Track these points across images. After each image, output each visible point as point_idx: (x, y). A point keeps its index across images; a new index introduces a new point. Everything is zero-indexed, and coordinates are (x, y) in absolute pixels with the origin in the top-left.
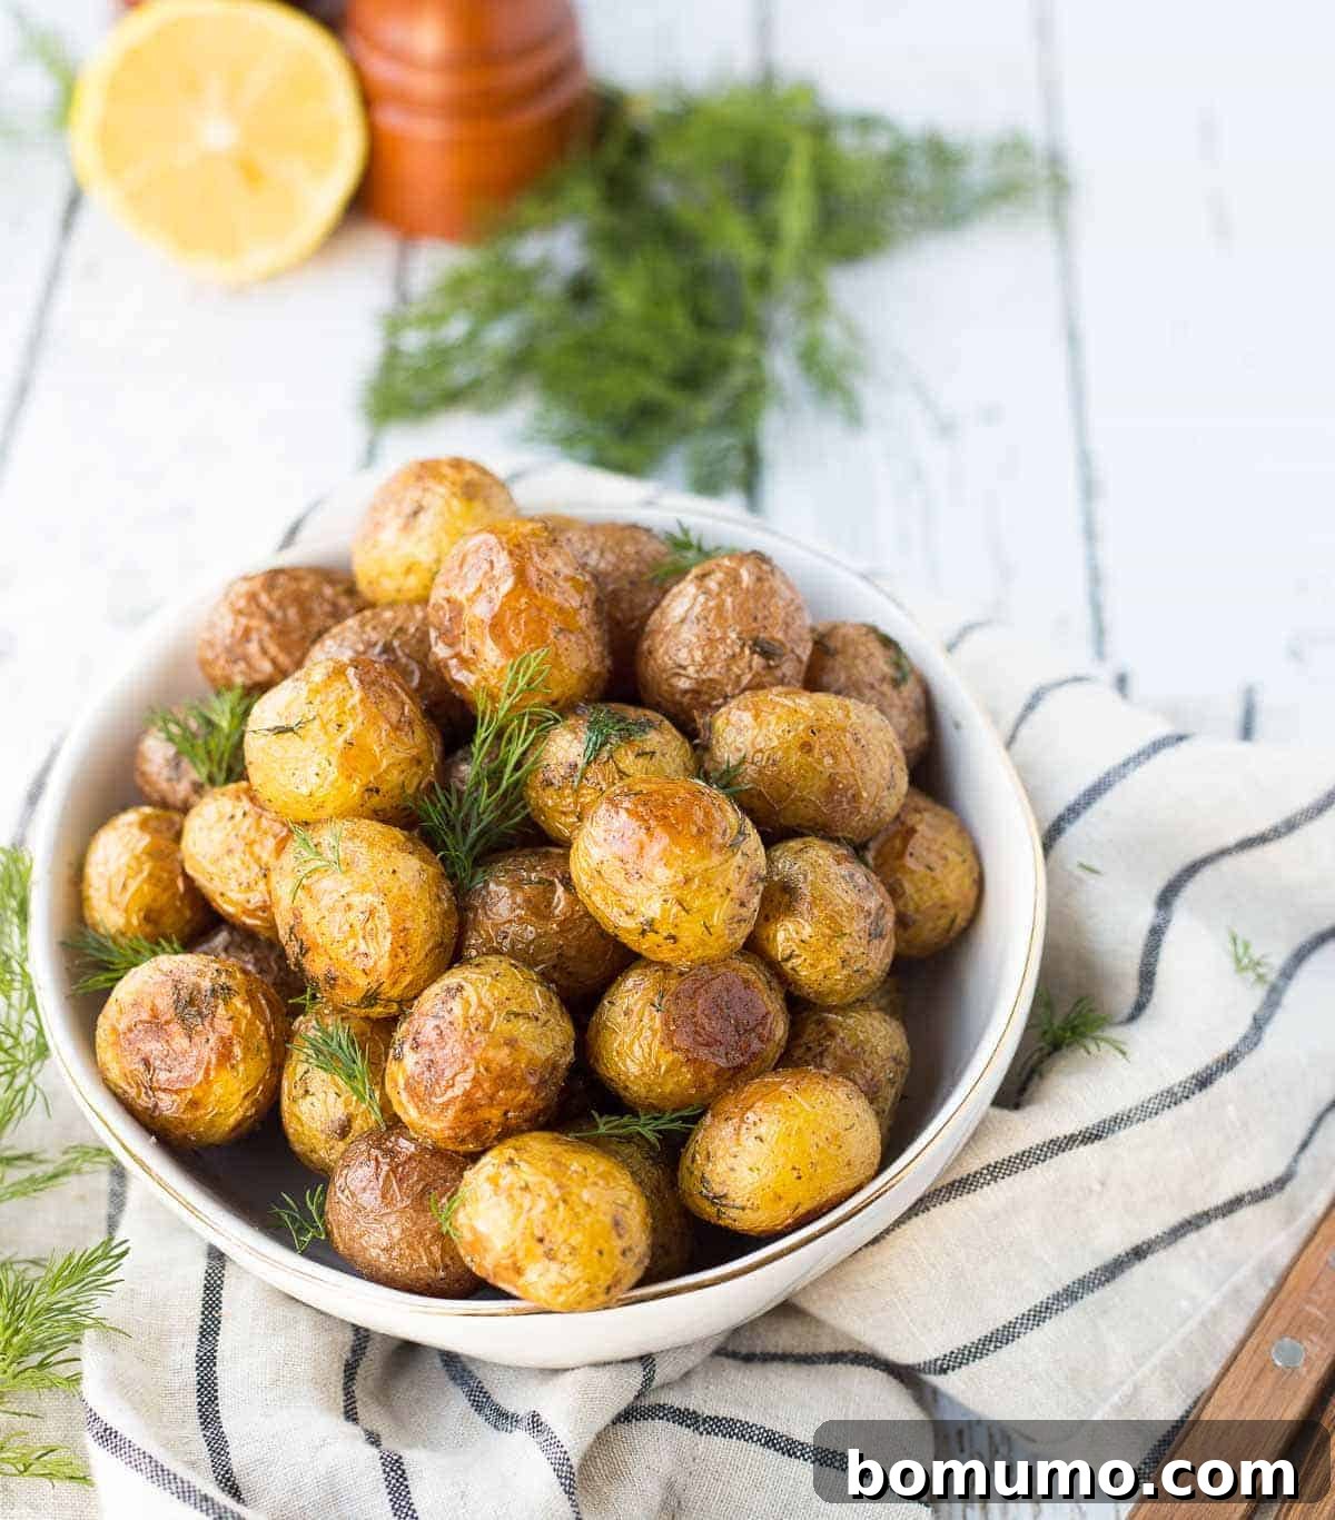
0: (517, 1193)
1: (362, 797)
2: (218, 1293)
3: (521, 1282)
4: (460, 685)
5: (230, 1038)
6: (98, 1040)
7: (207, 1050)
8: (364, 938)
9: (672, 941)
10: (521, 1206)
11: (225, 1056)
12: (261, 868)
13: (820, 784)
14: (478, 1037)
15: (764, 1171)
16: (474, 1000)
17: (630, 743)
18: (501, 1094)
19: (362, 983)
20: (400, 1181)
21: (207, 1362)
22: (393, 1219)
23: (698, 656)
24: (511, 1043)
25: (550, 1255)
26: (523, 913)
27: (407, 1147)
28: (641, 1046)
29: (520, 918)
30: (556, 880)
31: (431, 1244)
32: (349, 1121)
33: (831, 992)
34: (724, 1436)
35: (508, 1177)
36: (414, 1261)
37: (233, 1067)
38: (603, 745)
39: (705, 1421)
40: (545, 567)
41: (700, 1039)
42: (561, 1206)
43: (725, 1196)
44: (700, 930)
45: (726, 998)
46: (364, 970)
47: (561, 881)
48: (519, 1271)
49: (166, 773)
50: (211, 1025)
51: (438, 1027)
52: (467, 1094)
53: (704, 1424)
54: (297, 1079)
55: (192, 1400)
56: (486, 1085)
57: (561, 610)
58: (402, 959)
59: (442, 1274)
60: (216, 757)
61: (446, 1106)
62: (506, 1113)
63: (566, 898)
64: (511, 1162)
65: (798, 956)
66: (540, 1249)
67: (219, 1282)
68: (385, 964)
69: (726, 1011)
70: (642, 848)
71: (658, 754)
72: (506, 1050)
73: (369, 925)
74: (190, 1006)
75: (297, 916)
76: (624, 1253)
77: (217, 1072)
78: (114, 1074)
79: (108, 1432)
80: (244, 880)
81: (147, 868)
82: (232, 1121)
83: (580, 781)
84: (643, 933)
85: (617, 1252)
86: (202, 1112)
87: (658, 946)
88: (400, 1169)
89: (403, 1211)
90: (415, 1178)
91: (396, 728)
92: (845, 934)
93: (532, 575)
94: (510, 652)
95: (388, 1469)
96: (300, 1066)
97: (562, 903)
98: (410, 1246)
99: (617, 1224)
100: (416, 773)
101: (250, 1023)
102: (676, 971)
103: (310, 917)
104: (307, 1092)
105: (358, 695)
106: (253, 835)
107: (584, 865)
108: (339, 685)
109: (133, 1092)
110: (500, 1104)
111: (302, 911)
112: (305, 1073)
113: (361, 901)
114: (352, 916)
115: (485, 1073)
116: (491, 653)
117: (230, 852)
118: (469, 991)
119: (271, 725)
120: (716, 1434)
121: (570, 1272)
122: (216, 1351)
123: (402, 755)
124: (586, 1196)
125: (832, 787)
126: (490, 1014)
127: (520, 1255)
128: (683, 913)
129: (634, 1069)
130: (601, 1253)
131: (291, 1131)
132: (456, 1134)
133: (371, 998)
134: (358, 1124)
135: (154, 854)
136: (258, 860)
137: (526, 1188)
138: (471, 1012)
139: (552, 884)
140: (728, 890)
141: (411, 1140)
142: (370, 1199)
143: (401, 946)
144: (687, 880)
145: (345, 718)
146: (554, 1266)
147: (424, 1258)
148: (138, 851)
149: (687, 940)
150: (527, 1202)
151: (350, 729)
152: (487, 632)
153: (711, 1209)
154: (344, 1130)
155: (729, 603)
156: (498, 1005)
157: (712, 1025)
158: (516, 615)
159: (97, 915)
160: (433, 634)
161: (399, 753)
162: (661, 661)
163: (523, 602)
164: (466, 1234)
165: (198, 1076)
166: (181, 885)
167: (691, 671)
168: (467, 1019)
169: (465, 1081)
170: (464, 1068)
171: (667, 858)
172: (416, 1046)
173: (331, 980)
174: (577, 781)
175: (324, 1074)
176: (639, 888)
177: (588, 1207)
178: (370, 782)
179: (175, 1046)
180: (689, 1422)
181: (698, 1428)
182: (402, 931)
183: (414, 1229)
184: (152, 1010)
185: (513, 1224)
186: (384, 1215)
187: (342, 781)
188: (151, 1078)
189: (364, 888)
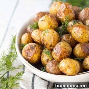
2: (34, 78)
3: (66, 71)
4: (60, 18)
7: (33, 52)
11: (35, 52)
14: (62, 48)
17: (77, 22)
18: (64, 54)
19: (50, 44)
21: (33, 84)
23: (84, 16)
24: (65, 48)
25: (69, 68)
27: (54, 61)
28: (79, 51)
29: (66, 38)
35: (65, 61)
37: (36, 54)
38: (75, 22)
42: (71, 63)
44: (85, 38)
45: (87, 47)
48: (66, 70)
49: (30, 30)
50: (34, 49)
51: (58, 47)
52: (61, 54)
57: (70, 10)
61: (58, 55)
62: (65, 56)
66: (68, 67)
68: (52, 42)
71: (80, 24)
73: (51, 38)
74: (32, 48)
75: (43, 38)
76: (77, 68)
78: (24, 55)
80: (38, 37)
81: (28, 37)
82: (36, 60)
84: (79, 38)
86: (33, 59)
89: (54, 66)
90: (55, 63)
93: (68, 7)
94: (65, 14)
96: (43, 54)
98: (55, 70)
99: (76, 65)
100: (56, 26)
101: (38, 49)
102: (82, 44)
104: (44, 57)
105: (50, 18)
106: (39, 33)
108: (48, 17)
114: (49, 37)
116: (63, 14)
117: (36, 34)
118: (61, 44)
119: (41, 20)
121: (72, 70)
124: (73, 62)
127: (66, 68)
128: (83, 36)
131: (42, 61)
133: (51, 46)
134: (49, 60)
135: (28, 36)
136: (39, 35)
139: (69, 36)
142: (51, 65)
143: (54, 40)
144: (84, 33)
146: (70, 69)
149: (84, 39)
150: (67, 63)
151: (49, 20)
152: (63, 12)
153: (86, 67)
154: (48, 60)
155: (87, 11)
156: (64, 45)
157: (86, 49)
158: (66, 11)
159: (23, 42)
160: (57, 14)
161: (54, 23)
162: (80, 17)
163: (67, 9)
164: (61, 67)
165: (33, 54)
166: (31, 39)
167: (83, 18)
168: (61, 46)
169: (61, 52)
170: (61, 51)
171: (82, 30)
172: (55, 49)
173: (47, 44)
174: (72, 26)
175: (46, 54)
176: (79, 33)
177: (73, 63)
178: (51, 26)
179: (30, 52)
182: (54, 38)
183: (55, 68)
184: (28, 48)
185: (66, 65)
186: (52, 67)
187: (48, 25)
188: (28, 55)
189: (50, 34)
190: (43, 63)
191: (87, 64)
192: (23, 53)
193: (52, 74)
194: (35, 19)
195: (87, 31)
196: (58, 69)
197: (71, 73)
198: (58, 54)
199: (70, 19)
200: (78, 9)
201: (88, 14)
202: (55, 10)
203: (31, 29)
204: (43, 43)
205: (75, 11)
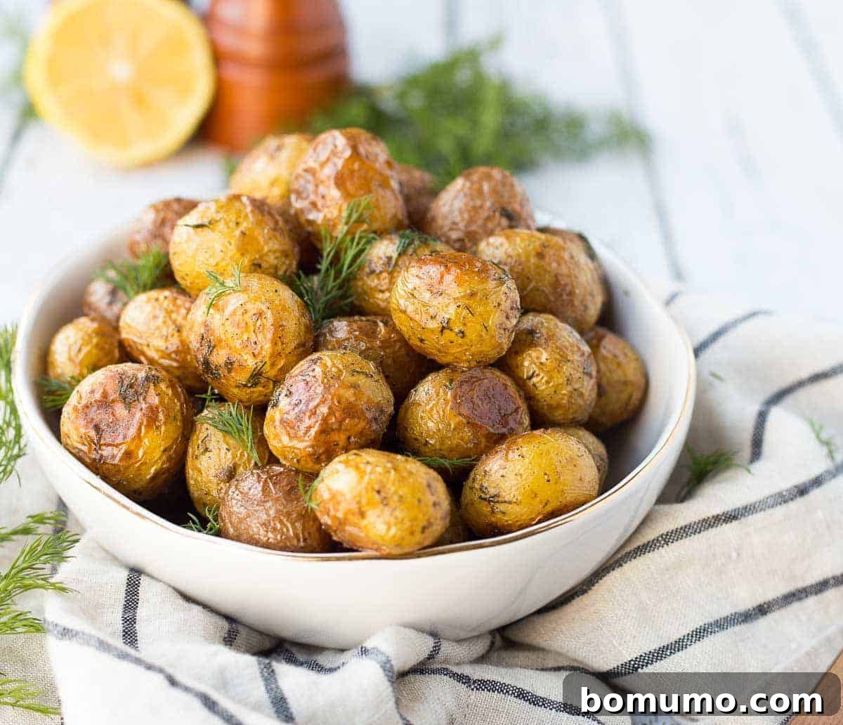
0: (362, 466)
1: (251, 269)
2: (136, 588)
3: (364, 523)
4: (311, 223)
5: (158, 406)
7: (140, 416)
8: (254, 332)
9: (461, 335)
10: (364, 472)
11: (152, 419)
12: (176, 326)
13: (548, 278)
14: (333, 383)
15: (524, 477)
16: (329, 364)
18: (347, 422)
19: (251, 363)
20: (274, 484)
21: (129, 621)
22: (269, 504)
23: (466, 216)
24: (355, 386)
25: (385, 502)
26: (357, 333)
27: (278, 469)
28: (438, 412)
29: (356, 337)
30: (378, 321)
31: (296, 521)
32: (235, 468)
33: (559, 406)
34: (489, 691)
35: (355, 460)
36: (283, 534)
37: (157, 428)
38: (409, 244)
39: (475, 682)
40: (370, 149)
41: (476, 413)
42: (393, 472)
43: (498, 495)
44: (479, 327)
45: (492, 392)
46: (253, 353)
47: (382, 321)
48: (362, 514)
49: (107, 299)
50: (144, 399)
51: (304, 380)
52: (325, 420)
53: (474, 684)
54: (200, 442)
56: (337, 414)
57: (380, 174)
58: (279, 347)
60: (141, 285)
61: (309, 428)
62: (349, 438)
63: (385, 331)
64: (355, 454)
65: (538, 375)
66: (377, 497)
69: (492, 399)
70: (442, 276)
72: (352, 391)
73: (259, 323)
74: (129, 393)
75: (207, 325)
76: (435, 504)
77: (147, 432)
78: (74, 440)
80: (164, 333)
81: (95, 340)
82: (153, 470)
83: (394, 266)
84: (442, 330)
85: (431, 503)
86: (133, 461)
87: (451, 342)
88: (274, 478)
89: (277, 499)
90: (285, 483)
91: (275, 230)
92: (569, 361)
94: (347, 195)
96: (202, 433)
97: (383, 332)
98: (281, 522)
99: (429, 486)
100: (284, 263)
101: (171, 400)
102: (460, 370)
104: (206, 450)
105: (249, 209)
106: (171, 308)
107: (402, 293)
109: (85, 448)
110: (346, 430)
111: (212, 320)
112: (206, 437)
113: (253, 308)
114: (247, 318)
115: (337, 404)
116: (335, 193)
117: (155, 317)
118: (326, 360)
119: (191, 224)
120: (483, 690)
121: (399, 514)
122: (136, 616)
123: (276, 247)
125: (556, 283)
126: (340, 371)
127: (364, 501)
128: (470, 315)
130: (419, 501)
131: (192, 482)
132: (315, 451)
133: (256, 376)
134: (242, 468)
135: (100, 333)
136: (174, 322)
137: (368, 463)
138: (327, 370)
139: (376, 323)
140: (499, 304)
141: (281, 466)
142: (254, 493)
143: (278, 339)
144: (473, 295)
145: (241, 220)
146: (387, 511)
147: (291, 531)
148: (90, 331)
149: (471, 335)
150: (369, 469)
151: (244, 226)
152: (332, 182)
153: (486, 509)
154: (231, 475)
155: (486, 187)
156: (346, 367)
157: (483, 406)
158: (352, 173)
159: (59, 370)
160: (293, 197)
161: (275, 245)
162: (440, 222)
163: (356, 166)
164: (326, 496)
165: (132, 432)
167: (462, 226)
168: (324, 373)
169: (324, 410)
170: (323, 402)
171: (459, 282)
172: (290, 394)
173: (229, 364)
174: (392, 267)
175: (220, 435)
176: (441, 300)
177: (410, 474)
178: (255, 259)
179: (118, 416)
180: (464, 681)
181: (470, 686)
182: (281, 326)
183: (284, 510)
184: (103, 393)
185: (359, 482)
186: (265, 502)
187: (238, 255)
188: (100, 438)
189: (256, 299)
190: (195, 493)
191: (492, 491)
192: (67, 427)
193: (267, 546)
194: (138, 237)
195: (492, 284)
196: (305, 517)
197: (393, 531)
198: (307, 422)
199: (376, 226)
200: (422, 181)
201: (488, 204)
202: (273, 183)
203: (113, 293)
204: (207, 363)
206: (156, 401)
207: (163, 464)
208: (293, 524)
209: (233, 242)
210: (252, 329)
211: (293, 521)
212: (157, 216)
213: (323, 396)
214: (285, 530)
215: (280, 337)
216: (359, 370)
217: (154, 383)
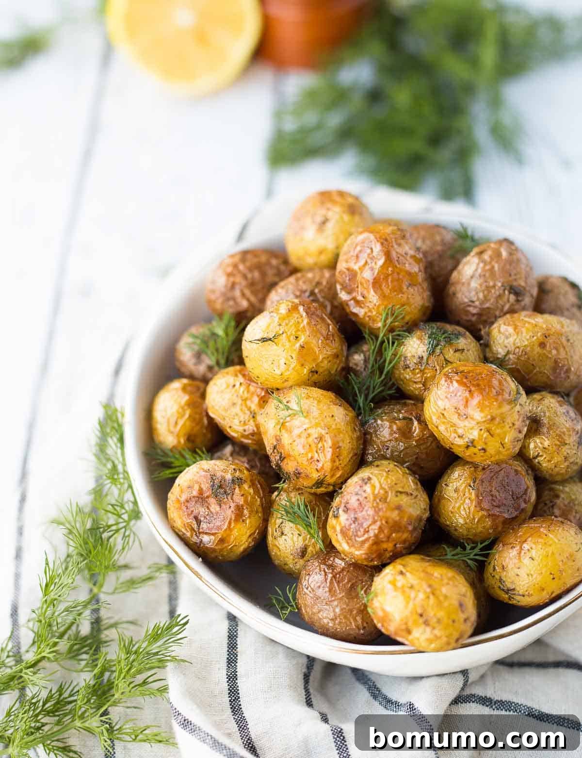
0: (407, 590)
1: (309, 376)
2: (235, 639)
3: (410, 637)
4: (356, 315)
5: (242, 506)
6: (168, 506)
7: (229, 513)
8: (317, 452)
9: (483, 451)
10: (409, 597)
11: (239, 515)
12: (251, 412)
13: (549, 364)
14: (381, 505)
15: (534, 577)
16: (377, 485)
17: (451, 344)
18: (394, 535)
19: (315, 476)
20: (338, 582)
21: (232, 678)
22: (336, 603)
23: (481, 295)
24: (399, 508)
25: (426, 623)
26: (397, 436)
27: (340, 563)
28: (465, 509)
29: (396, 438)
30: (413, 418)
31: (356, 616)
32: (306, 548)
35: (401, 581)
36: (347, 626)
37: (243, 521)
38: (437, 345)
39: (495, 703)
40: (399, 250)
41: (495, 504)
42: (431, 597)
43: (514, 589)
44: (498, 445)
45: (507, 481)
46: (317, 469)
47: (417, 419)
48: (409, 632)
50: (232, 499)
51: (358, 500)
52: (376, 536)
53: (495, 704)
54: (277, 526)
55: (226, 699)
56: (386, 531)
57: (410, 274)
59: (362, 632)
61: (363, 542)
62: (395, 545)
63: (419, 428)
64: (401, 573)
66: (421, 620)
67: (235, 634)
68: (328, 466)
69: (507, 487)
70: (467, 402)
71: (466, 351)
72: (397, 512)
73: (320, 445)
74: (220, 490)
75: (278, 440)
76: (465, 620)
77: (235, 524)
78: (179, 524)
79: (186, 722)
80: (242, 419)
81: (188, 413)
82: (242, 549)
83: (426, 366)
84: (468, 447)
85: (462, 620)
86: (226, 545)
87: (475, 454)
88: (338, 576)
89: (341, 599)
90: (346, 581)
91: (327, 338)
92: (566, 444)
93: (394, 254)
94: (383, 297)
95: (335, 737)
96: (276, 520)
97: (417, 430)
98: (345, 617)
99: (461, 605)
100: (336, 363)
101: (253, 498)
102: (482, 467)
103: (286, 440)
104: (282, 534)
105: (306, 321)
106: (246, 395)
107: (434, 410)
108: (296, 315)
109: (188, 534)
110: (394, 541)
111: (282, 437)
112: (281, 523)
113: (315, 433)
114: (310, 440)
115: (385, 524)
116: (373, 298)
117: (234, 404)
118: (375, 481)
119: (259, 337)
121: (437, 632)
122: (237, 672)
123: (329, 353)
124: (444, 590)
125: (556, 365)
126: (386, 492)
127: (410, 624)
128: (490, 436)
129: (461, 521)
130: (454, 621)
131: (273, 554)
132: (369, 557)
133: (319, 483)
134: (310, 549)
135: (191, 404)
136: (249, 409)
137: (412, 587)
138: (376, 492)
139: (411, 419)
140: (513, 424)
141: (343, 559)
142: (323, 593)
144: (493, 419)
145: (299, 333)
146: (428, 629)
147: (353, 624)
148: (182, 404)
149: (491, 450)
150: (413, 595)
151: (302, 339)
152: (371, 287)
153: (505, 596)
154: (303, 553)
155: (497, 267)
156: (391, 487)
157: (500, 496)
158: (386, 277)
159: (161, 438)
160: (339, 286)
161: (328, 351)
162: (459, 298)
163: (390, 270)
165: (225, 526)
166: (205, 421)
167: (477, 304)
168: (374, 495)
169: (375, 529)
170: (374, 522)
171: (481, 407)
172: (347, 510)
173: (298, 474)
174: (424, 366)
176: (466, 423)
177: (446, 597)
178: (313, 367)
179: (212, 510)
180: (487, 704)
181: (492, 707)
182: (338, 448)
183: (347, 608)
184: (199, 490)
185: (406, 607)
186: (331, 601)
187: (298, 367)
188: (199, 527)
189: (317, 425)
191: (509, 586)
192: (173, 512)
195: (506, 408)
196: (363, 610)
198: (361, 538)
201: (499, 283)
203: (198, 356)
204: (279, 466)
205: (430, 259)
206: (241, 501)
207: (249, 544)
208: (355, 620)
209: (294, 356)
210: (315, 450)
211: (354, 616)
212: (228, 280)
213: (374, 518)
214: (348, 623)
215: (337, 457)
216: (400, 490)
217: (239, 486)
